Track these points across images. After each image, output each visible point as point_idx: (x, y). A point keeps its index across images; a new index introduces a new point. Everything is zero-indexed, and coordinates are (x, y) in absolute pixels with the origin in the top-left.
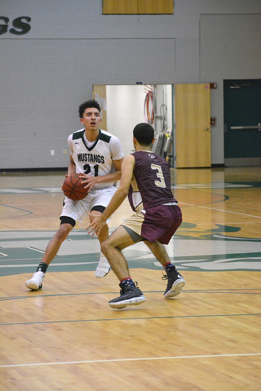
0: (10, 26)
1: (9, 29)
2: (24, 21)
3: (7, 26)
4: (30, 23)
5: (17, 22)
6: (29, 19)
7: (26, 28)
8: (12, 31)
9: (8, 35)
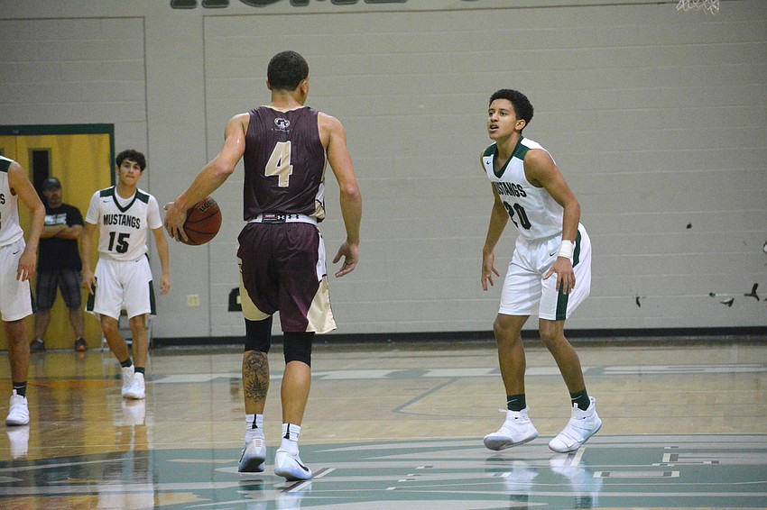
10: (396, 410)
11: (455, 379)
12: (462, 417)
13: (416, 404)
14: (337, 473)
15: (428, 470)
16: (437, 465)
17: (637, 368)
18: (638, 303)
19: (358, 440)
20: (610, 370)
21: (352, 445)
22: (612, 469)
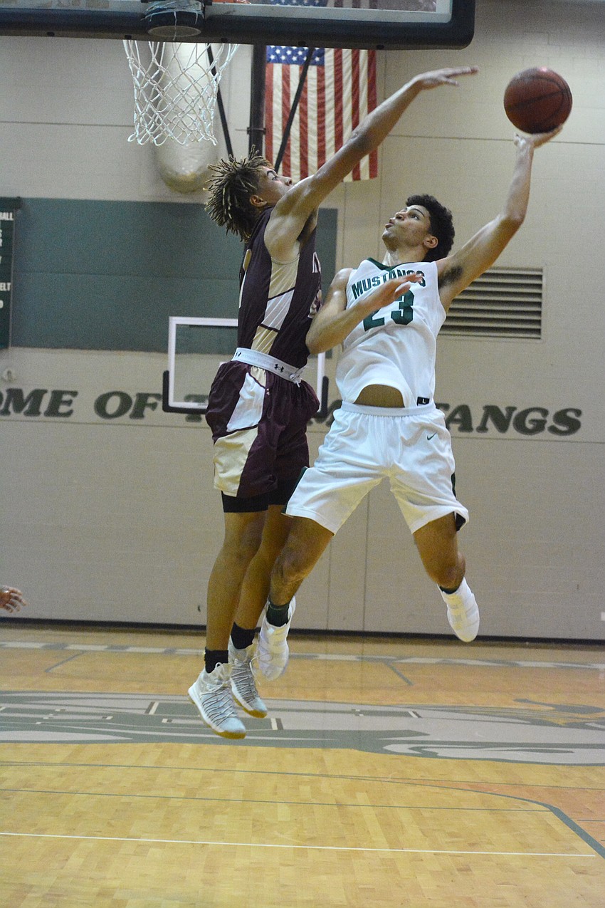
0: (550, 421)
1: (547, 426)
2: (571, 415)
3: (543, 422)
4: (580, 419)
5: (561, 417)
6: (578, 412)
7: (574, 426)
8: (553, 430)
9: (545, 434)
10: (46, 671)
11: (83, 652)
12: (87, 678)
13: (58, 667)
14: (7, 710)
15: (63, 712)
16: (68, 709)
17: (195, 651)
18: (199, 610)
19: (22, 689)
20: (180, 651)
21: (19, 692)
22: (173, 718)
